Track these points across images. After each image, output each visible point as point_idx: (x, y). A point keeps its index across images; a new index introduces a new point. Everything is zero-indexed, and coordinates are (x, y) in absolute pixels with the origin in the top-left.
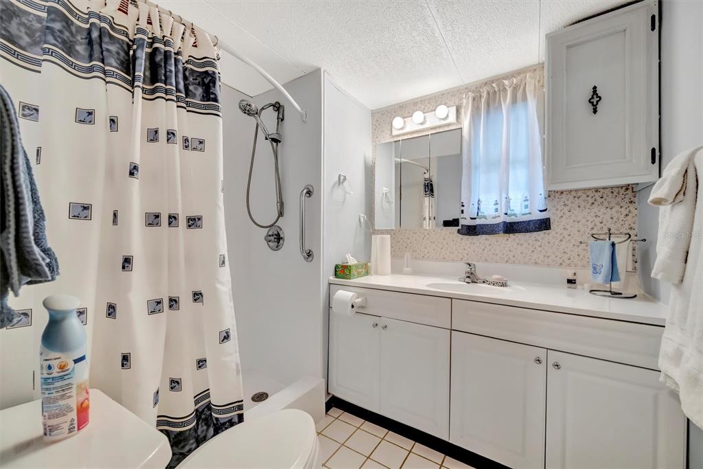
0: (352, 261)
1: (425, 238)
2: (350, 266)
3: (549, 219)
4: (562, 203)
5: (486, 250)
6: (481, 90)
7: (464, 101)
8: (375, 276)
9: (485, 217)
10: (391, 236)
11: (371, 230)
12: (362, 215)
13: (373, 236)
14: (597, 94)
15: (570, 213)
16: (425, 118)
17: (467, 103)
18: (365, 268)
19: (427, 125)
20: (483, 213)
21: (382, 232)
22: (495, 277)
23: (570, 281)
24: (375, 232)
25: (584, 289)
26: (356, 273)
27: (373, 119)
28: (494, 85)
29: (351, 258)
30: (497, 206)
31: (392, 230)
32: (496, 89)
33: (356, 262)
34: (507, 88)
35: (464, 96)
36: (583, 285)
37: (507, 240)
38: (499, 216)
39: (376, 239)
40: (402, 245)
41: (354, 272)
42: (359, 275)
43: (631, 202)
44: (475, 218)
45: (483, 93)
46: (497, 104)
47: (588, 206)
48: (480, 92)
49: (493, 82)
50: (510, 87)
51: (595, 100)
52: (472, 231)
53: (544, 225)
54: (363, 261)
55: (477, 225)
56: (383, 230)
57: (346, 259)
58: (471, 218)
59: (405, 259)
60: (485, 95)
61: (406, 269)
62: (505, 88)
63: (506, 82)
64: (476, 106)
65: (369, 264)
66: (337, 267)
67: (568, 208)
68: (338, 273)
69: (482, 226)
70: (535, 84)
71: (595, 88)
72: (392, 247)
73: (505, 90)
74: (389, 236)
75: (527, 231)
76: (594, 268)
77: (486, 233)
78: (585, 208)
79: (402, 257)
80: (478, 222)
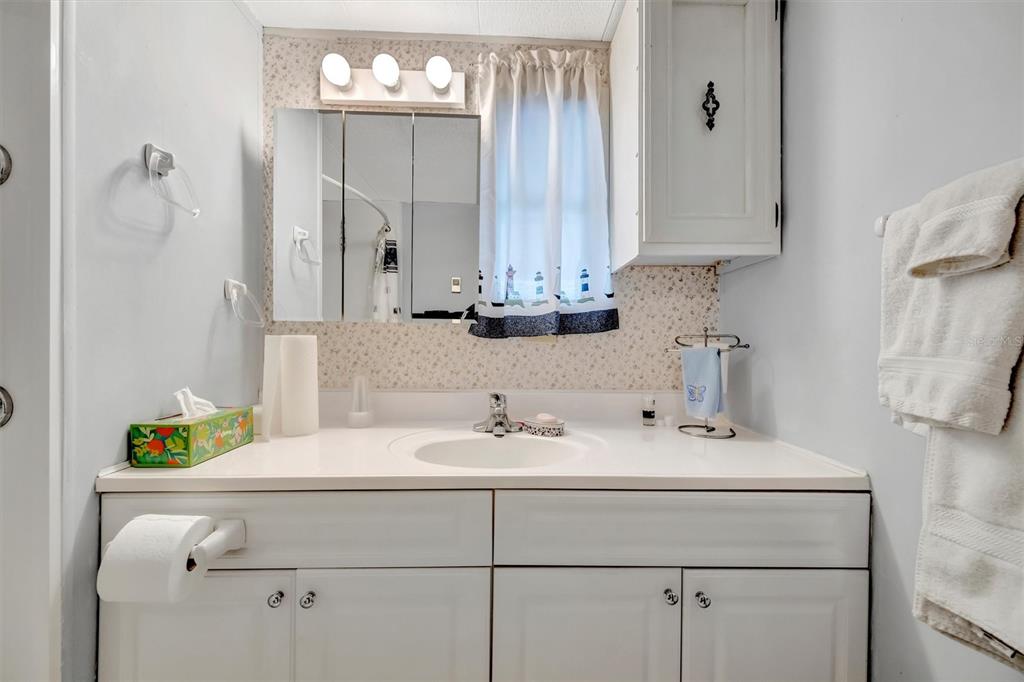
0: (194, 408)
1: (400, 344)
2: (186, 428)
3: (616, 310)
4: (632, 286)
5: (518, 365)
6: (512, 57)
7: (481, 68)
8: (273, 442)
9: (520, 303)
10: (318, 338)
11: (262, 323)
12: (232, 281)
13: (268, 338)
14: (714, 97)
15: (643, 302)
16: (400, 79)
17: (486, 75)
18: (242, 425)
19: (404, 97)
20: (517, 293)
21: (292, 328)
22: (544, 418)
23: (648, 415)
24: (272, 327)
25: (665, 425)
26: (209, 446)
27: (267, 52)
28: (534, 53)
29: (193, 398)
30: (540, 283)
31: (319, 323)
32: (538, 63)
33: (212, 410)
34: (555, 67)
35: (480, 59)
36: (663, 419)
37: (554, 346)
38: (546, 302)
39: (276, 347)
40: (345, 358)
41: (201, 441)
42: (222, 447)
43: (713, 290)
44: (502, 305)
45: (515, 63)
46: (538, 93)
47: (665, 291)
48: (510, 59)
49: (530, 48)
50: (560, 67)
51: (710, 105)
52: (495, 328)
53: (609, 320)
54: (236, 403)
55: (505, 318)
56: (294, 323)
57: (177, 403)
58: (494, 305)
59: (356, 390)
60: (518, 68)
61: (356, 415)
62: (551, 67)
63: (554, 55)
64: (501, 84)
65: (256, 409)
66: (133, 434)
67: (640, 293)
68: (140, 452)
69: (516, 320)
70: (597, 76)
71: (711, 85)
72: (320, 363)
73: (550, 69)
74: (315, 337)
75: (588, 330)
76: (691, 393)
77: (524, 334)
78: (661, 294)
79: (345, 386)
80: (507, 311)
